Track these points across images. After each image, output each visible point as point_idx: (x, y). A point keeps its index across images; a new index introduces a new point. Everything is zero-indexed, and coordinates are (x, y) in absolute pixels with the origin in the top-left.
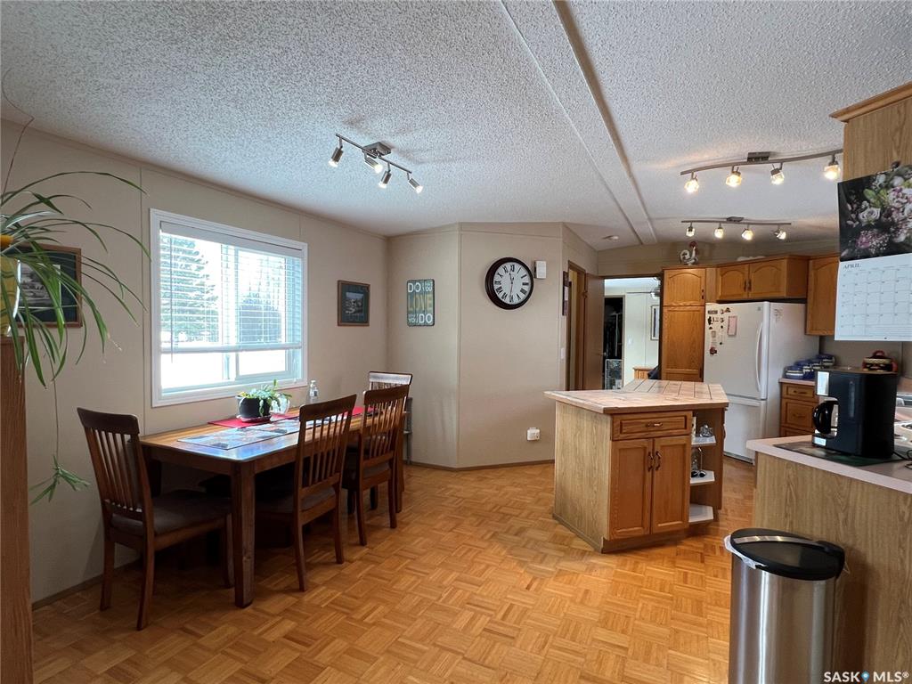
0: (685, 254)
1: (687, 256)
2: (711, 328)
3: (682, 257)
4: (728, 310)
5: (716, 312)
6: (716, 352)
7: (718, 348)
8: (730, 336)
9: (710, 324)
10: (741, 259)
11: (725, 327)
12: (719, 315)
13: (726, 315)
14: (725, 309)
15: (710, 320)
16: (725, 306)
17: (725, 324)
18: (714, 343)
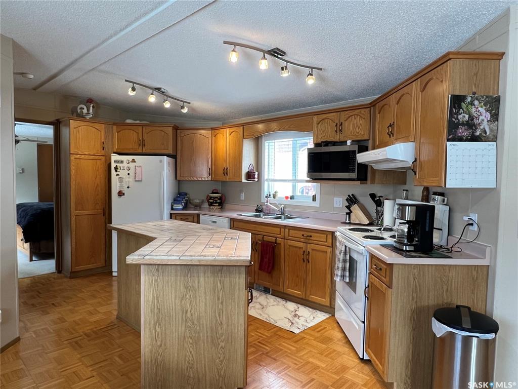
0: (82, 109)
1: (85, 111)
2: (118, 175)
3: (79, 111)
4: (133, 161)
5: (122, 162)
6: (124, 194)
7: (125, 191)
8: (136, 181)
9: (116, 171)
10: (128, 121)
11: (132, 174)
12: (125, 165)
13: (132, 165)
14: (131, 160)
15: (116, 169)
16: (130, 158)
17: (132, 172)
18: (121, 186)
